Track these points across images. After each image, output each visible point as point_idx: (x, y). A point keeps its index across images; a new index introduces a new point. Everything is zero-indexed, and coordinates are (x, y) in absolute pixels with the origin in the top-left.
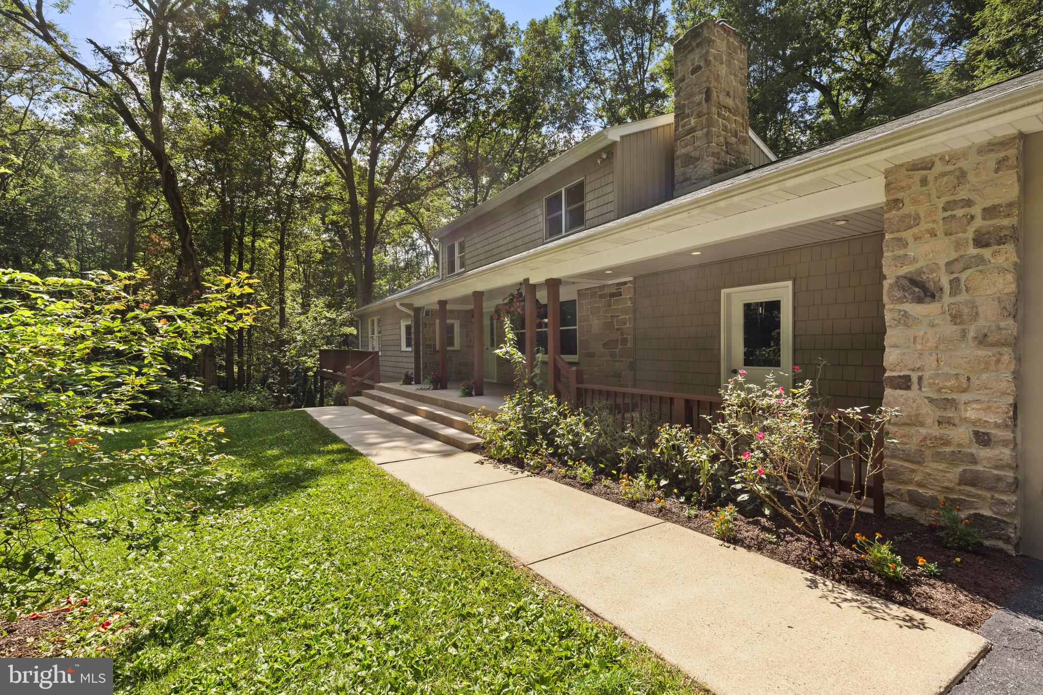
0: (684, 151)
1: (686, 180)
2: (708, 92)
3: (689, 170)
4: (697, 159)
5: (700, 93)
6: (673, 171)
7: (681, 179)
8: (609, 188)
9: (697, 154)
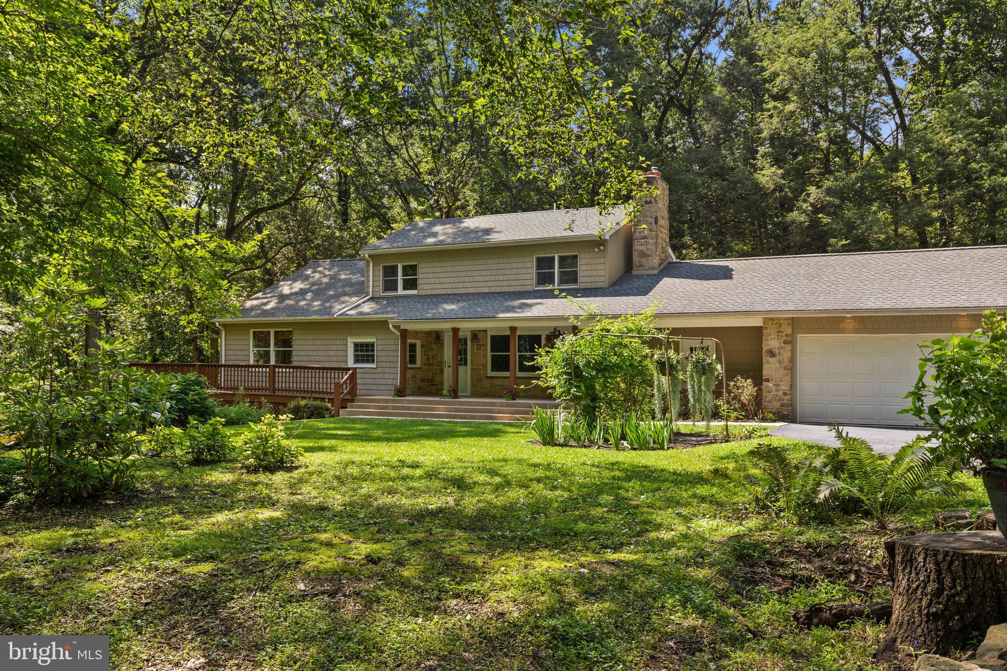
0: (640, 248)
1: (641, 266)
2: (656, 219)
3: (644, 260)
4: (649, 256)
5: (651, 217)
6: (631, 258)
7: (638, 264)
8: (602, 267)
9: (649, 253)
